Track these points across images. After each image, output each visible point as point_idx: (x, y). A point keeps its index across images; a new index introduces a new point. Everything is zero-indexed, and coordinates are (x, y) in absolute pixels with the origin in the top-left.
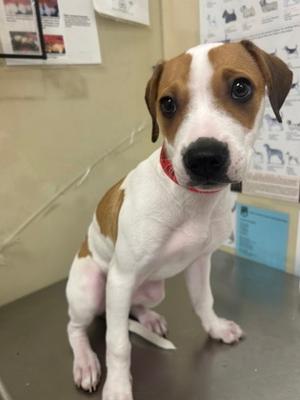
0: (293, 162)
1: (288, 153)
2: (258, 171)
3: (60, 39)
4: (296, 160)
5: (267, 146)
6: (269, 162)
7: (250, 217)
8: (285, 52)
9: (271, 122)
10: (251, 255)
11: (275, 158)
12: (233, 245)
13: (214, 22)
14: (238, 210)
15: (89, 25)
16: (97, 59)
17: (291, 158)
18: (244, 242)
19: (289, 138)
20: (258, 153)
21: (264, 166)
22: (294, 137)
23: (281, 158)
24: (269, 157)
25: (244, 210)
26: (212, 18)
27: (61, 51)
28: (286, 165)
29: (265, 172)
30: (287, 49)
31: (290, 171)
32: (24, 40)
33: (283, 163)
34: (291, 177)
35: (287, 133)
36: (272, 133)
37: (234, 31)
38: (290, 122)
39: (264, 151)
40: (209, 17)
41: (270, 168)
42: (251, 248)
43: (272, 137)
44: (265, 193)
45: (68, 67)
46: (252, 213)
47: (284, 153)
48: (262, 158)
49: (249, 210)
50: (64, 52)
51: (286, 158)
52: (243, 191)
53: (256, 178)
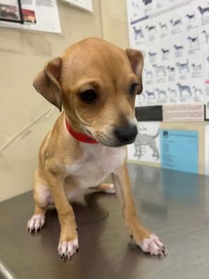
0: (198, 93)
1: (194, 87)
2: (174, 104)
3: (32, 13)
4: (200, 91)
5: (179, 85)
6: (181, 96)
7: (170, 138)
8: (187, 18)
9: (180, 67)
10: (172, 166)
11: (185, 92)
12: (159, 161)
13: (137, 6)
14: (161, 134)
15: (52, 6)
16: (58, 30)
17: (196, 90)
18: (167, 158)
19: (194, 76)
20: (173, 91)
21: (178, 99)
22: (197, 75)
23: (189, 91)
24: (181, 92)
25: (165, 133)
26: (135, 4)
27: (33, 21)
28: (193, 95)
29: (179, 103)
30: (188, 16)
31: (196, 99)
32: (8, 10)
33: (191, 94)
34: (198, 104)
35: (193, 73)
36: (181, 75)
37: (151, 9)
38: (193, 65)
39: (177, 88)
40: (133, 3)
41: (182, 100)
42: (172, 161)
43: (182, 78)
44: (179, 118)
45: (38, 33)
46: (171, 135)
47: (191, 87)
48: (176, 93)
49: (169, 133)
50: (35, 22)
51: (192, 91)
52: (164, 120)
53: (173, 108)
